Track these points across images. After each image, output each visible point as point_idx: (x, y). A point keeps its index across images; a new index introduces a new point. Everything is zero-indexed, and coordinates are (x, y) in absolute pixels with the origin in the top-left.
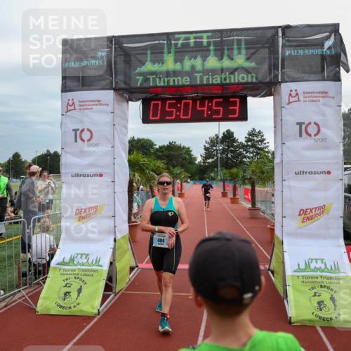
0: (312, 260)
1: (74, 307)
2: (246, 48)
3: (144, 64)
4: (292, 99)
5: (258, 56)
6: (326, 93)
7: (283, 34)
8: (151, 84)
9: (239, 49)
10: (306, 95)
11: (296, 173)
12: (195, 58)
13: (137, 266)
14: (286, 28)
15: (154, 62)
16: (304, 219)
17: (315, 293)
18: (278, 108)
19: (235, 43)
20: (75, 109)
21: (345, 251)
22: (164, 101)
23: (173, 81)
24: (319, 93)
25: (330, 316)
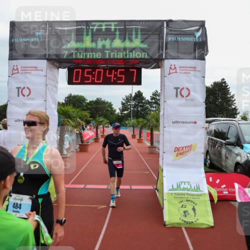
0: (182, 182)
2: (141, 34)
4: (171, 71)
5: (149, 40)
6: (195, 68)
7: (167, 26)
8: (74, 57)
9: (137, 34)
10: (181, 69)
11: (173, 122)
12: (106, 40)
14: (169, 22)
16: (177, 154)
17: (182, 205)
19: (134, 31)
20: (18, 73)
21: (205, 176)
22: (83, 69)
23: (89, 55)
24: (190, 67)
25: (191, 221)
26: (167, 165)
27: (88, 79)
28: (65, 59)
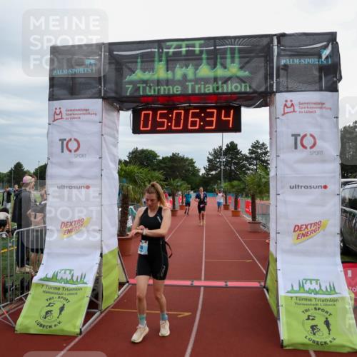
1: (55, 326)
2: (240, 57)
3: (133, 72)
4: (287, 110)
6: (323, 104)
7: (279, 42)
8: (141, 93)
9: (233, 58)
10: (302, 106)
11: (290, 187)
12: (187, 67)
13: (128, 282)
14: (281, 36)
15: (144, 70)
16: (298, 236)
18: (274, 118)
19: (228, 52)
20: (62, 118)
21: (342, 269)
22: (155, 110)
23: (163, 90)
24: (315, 104)
25: (324, 340)
26: (284, 251)
27: (162, 124)
28: (128, 97)
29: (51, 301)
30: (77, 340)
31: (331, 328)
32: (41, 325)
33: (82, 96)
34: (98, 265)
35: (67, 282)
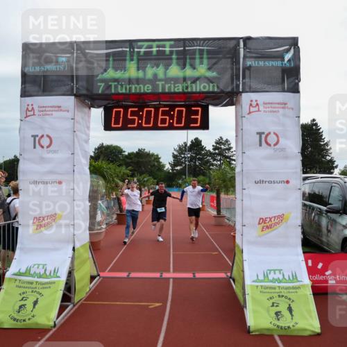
0: (270, 270)
1: (29, 319)
3: (106, 71)
4: (252, 109)
5: (220, 66)
6: (285, 104)
7: (245, 45)
8: (113, 91)
9: (201, 58)
10: (265, 106)
11: (255, 182)
13: (99, 275)
14: (247, 40)
15: (116, 69)
16: (263, 228)
17: (273, 303)
18: (239, 117)
19: (197, 53)
20: (34, 115)
21: (303, 259)
22: (126, 108)
23: (135, 89)
24: (278, 104)
25: (287, 325)
27: (133, 122)
28: (100, 95)
29: (25, 295)
30: (51, 333)
31: (293, 313)
32: (15, 319)
33: (54, 93)
34: (70, 259)
35: (40, 277)
